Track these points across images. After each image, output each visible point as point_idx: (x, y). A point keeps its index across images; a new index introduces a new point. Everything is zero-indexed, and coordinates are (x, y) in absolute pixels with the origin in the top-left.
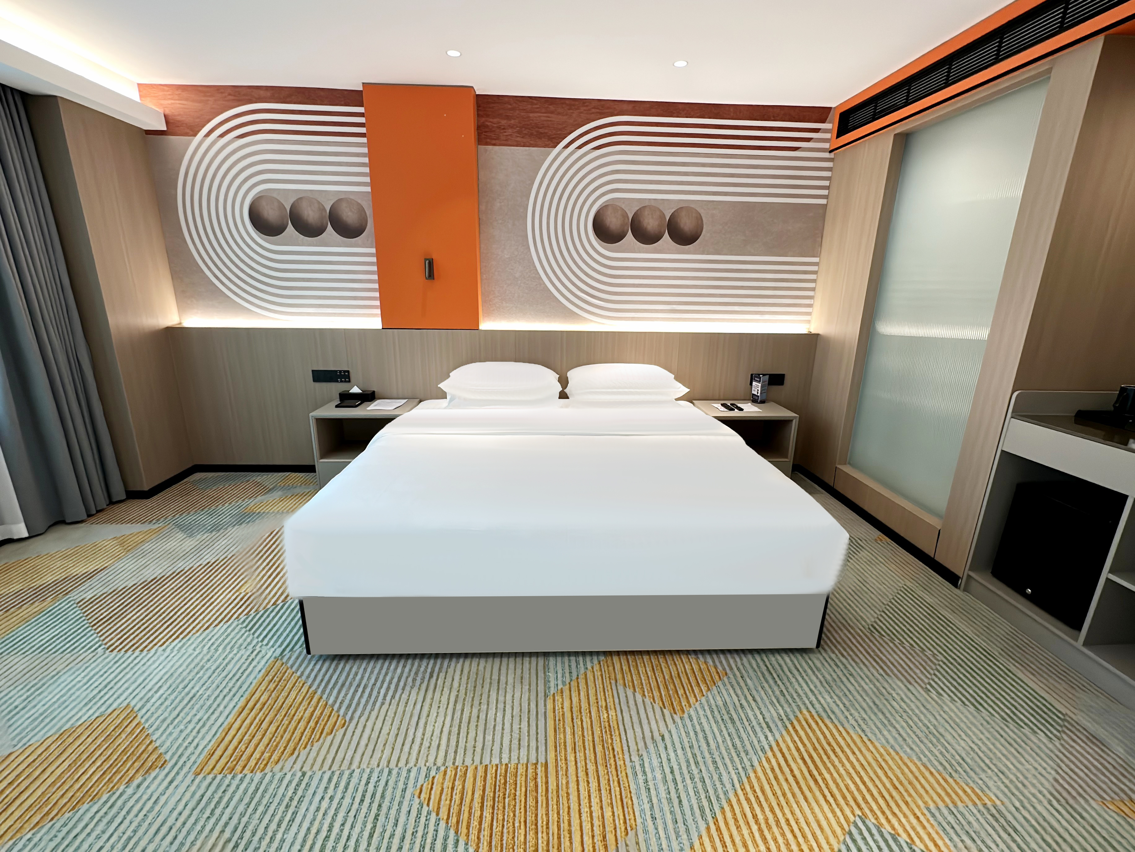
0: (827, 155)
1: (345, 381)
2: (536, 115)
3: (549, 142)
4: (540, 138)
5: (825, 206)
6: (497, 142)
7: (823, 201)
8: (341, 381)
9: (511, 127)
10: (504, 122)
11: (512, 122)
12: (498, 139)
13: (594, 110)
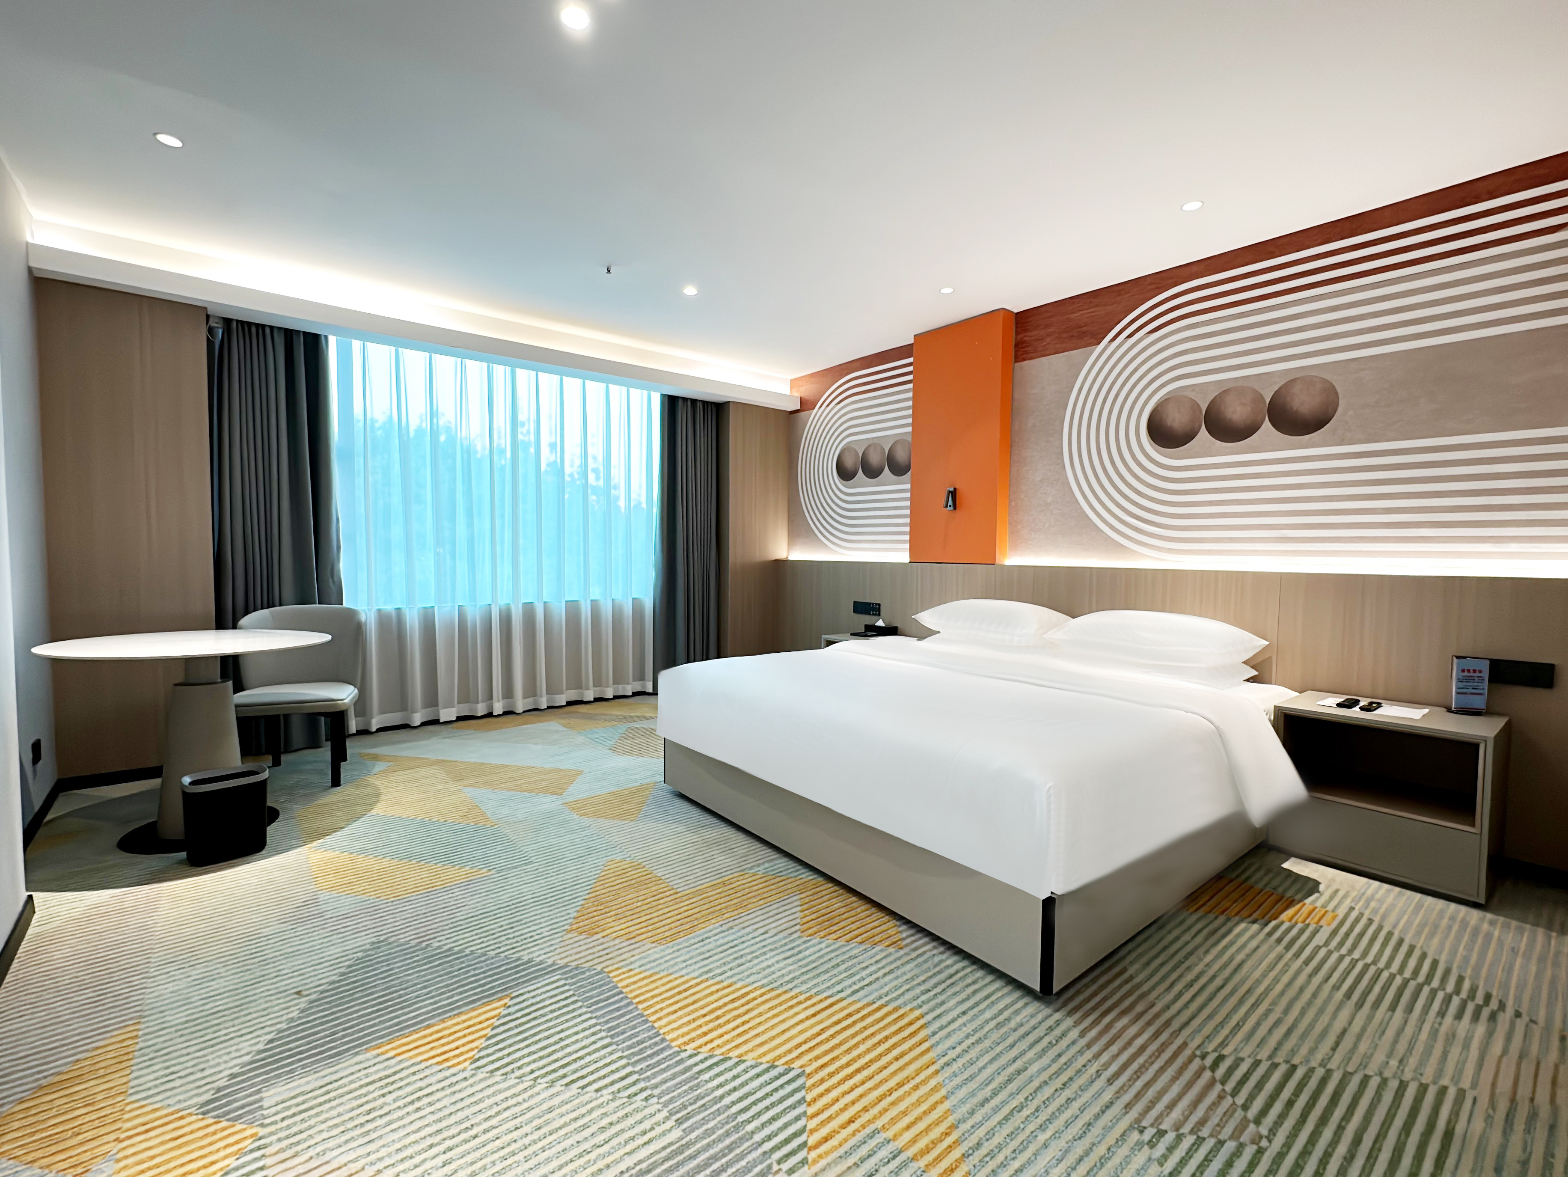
1: (875, 615)
2: (1078, 314)
3: (1092, 340)
4: (1081, 338)
6: (1034, 355)
8: (873, 614)
9: (1049, 335)
10: (1042, 333)
11: (1052, 329)
12: (1035, 351)
13: (1149, 287)
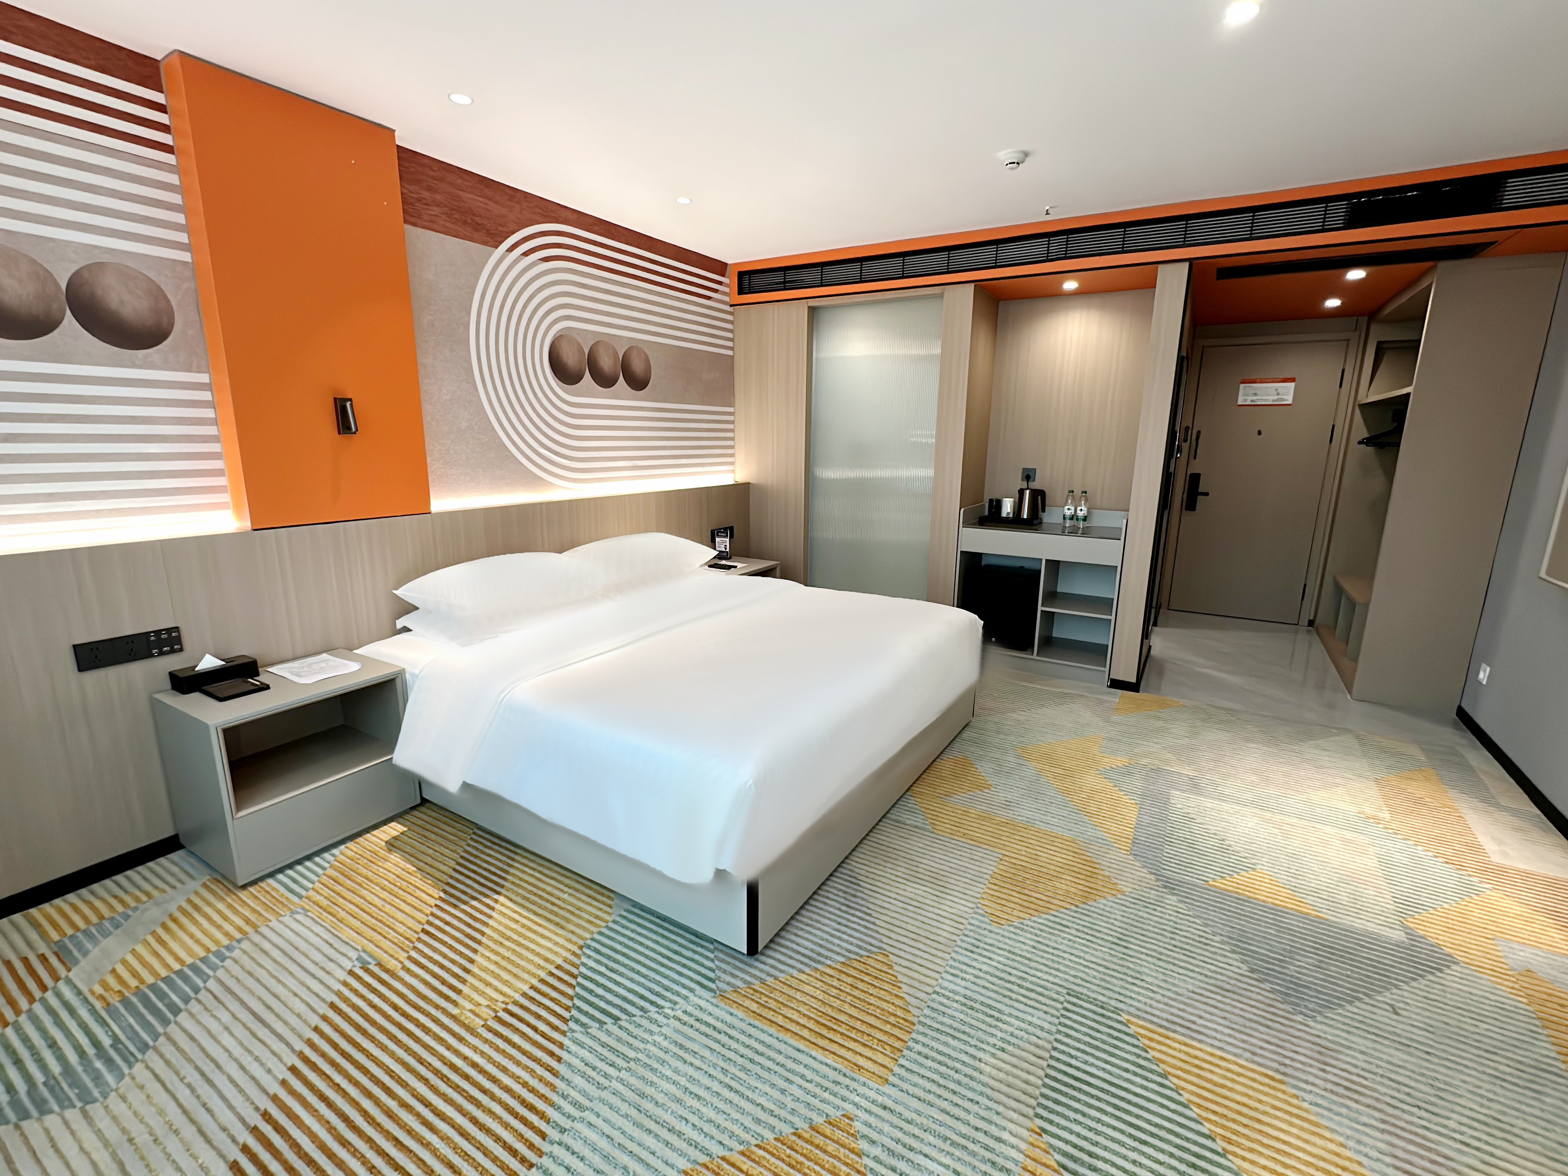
0: (728, 308)
1: (172, 651)
2: (469, 196)
3: (488, 239)
4: (477, 230)
5: (732, 357)
6: (419, 221)
7: (730, 353)
8: (161, 654)
9: (438, 205)
10: (425, 194)
11: (438, 197)
12: (419, 217)
13: (537, 210)
